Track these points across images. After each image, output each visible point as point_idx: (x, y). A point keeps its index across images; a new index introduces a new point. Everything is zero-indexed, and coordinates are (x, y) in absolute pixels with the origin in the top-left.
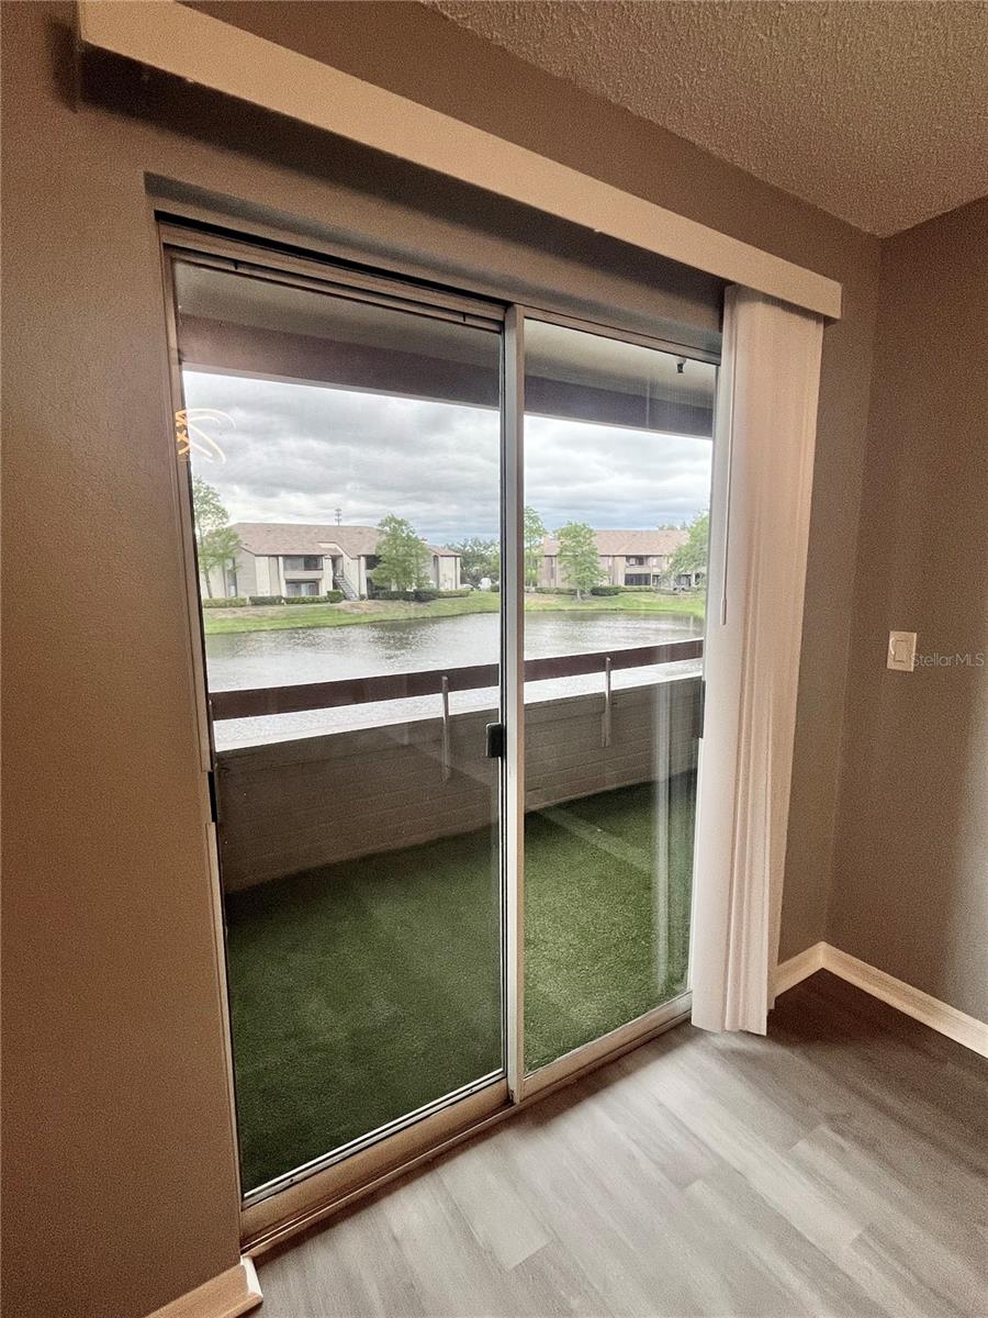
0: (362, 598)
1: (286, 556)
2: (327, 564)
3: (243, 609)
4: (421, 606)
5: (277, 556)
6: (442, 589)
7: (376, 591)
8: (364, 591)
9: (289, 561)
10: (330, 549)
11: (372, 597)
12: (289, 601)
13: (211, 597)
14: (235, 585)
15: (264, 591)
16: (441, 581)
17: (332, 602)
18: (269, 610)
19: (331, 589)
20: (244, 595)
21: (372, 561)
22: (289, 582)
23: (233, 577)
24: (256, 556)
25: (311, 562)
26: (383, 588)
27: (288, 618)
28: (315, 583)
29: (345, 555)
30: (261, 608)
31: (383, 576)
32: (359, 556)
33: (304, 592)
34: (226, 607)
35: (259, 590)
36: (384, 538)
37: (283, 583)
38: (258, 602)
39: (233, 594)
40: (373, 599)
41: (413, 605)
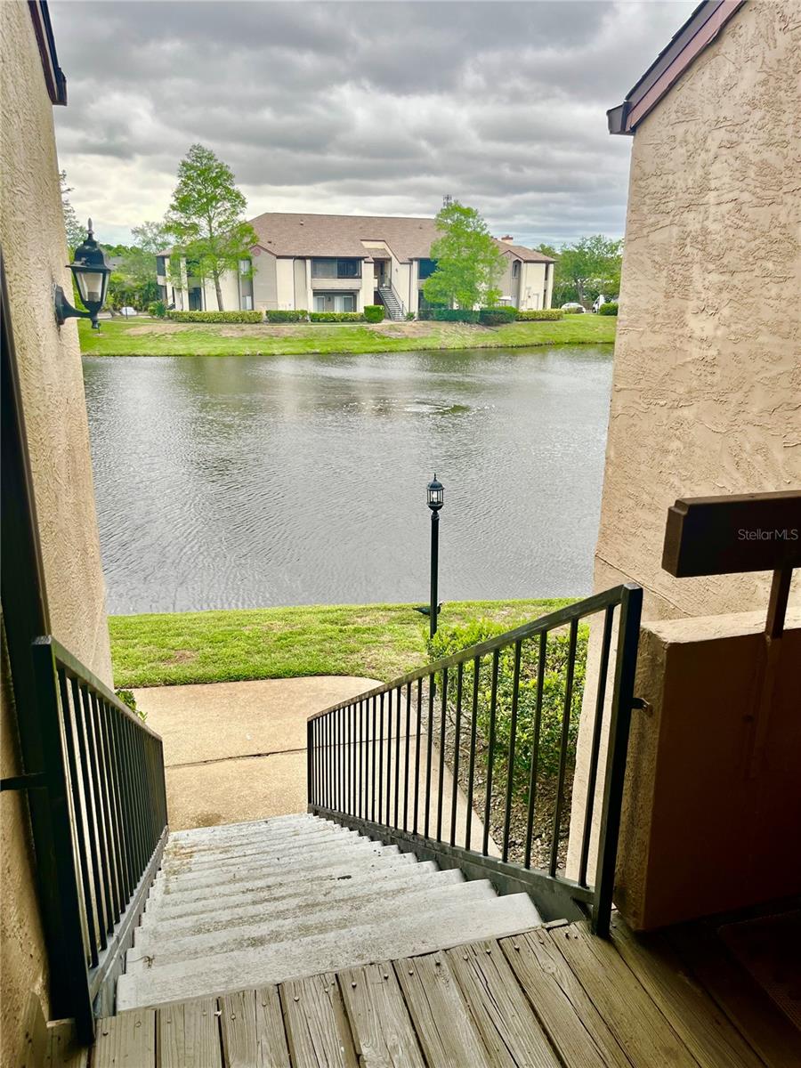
0: (410, 317)
1: (315, 259)
2: (368, 270)
3: (255, 326)
4: (486, 331)
5: (303, 258)
6: (523, 309)
7: (430, 310)
8: (415, 309)
9: (320, 266)
10: (377, 250)
11: (424, 316)
12: (315, 319)
13: (221, 309)
14: (252, 294)
15: (285, 304)
16: (523, 297)
17: (370, 321)
18: (287, 329)
19: (371, 303)
20: (262, 309)
21: (427, 267)
22: (316, 293)
23: (247, 285)
24: (279, 257)
25: (349, 267)
26: (440, 305)
27: (308, 339)
28: (352, 295)
29: (394, 259)
30: (276, 326)
31: (438, 288)
32: (411, 260)
33: (338, 308)
34: (237, 322)
35: (280, 303)
36: (443, 234)
37: (310, 293)
38: (278, 318)
39: (249, 307)
40: (427, 319)
41: (476, 329)
